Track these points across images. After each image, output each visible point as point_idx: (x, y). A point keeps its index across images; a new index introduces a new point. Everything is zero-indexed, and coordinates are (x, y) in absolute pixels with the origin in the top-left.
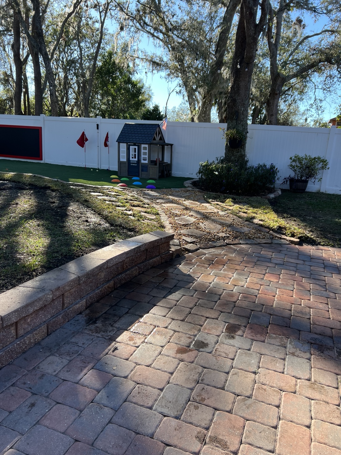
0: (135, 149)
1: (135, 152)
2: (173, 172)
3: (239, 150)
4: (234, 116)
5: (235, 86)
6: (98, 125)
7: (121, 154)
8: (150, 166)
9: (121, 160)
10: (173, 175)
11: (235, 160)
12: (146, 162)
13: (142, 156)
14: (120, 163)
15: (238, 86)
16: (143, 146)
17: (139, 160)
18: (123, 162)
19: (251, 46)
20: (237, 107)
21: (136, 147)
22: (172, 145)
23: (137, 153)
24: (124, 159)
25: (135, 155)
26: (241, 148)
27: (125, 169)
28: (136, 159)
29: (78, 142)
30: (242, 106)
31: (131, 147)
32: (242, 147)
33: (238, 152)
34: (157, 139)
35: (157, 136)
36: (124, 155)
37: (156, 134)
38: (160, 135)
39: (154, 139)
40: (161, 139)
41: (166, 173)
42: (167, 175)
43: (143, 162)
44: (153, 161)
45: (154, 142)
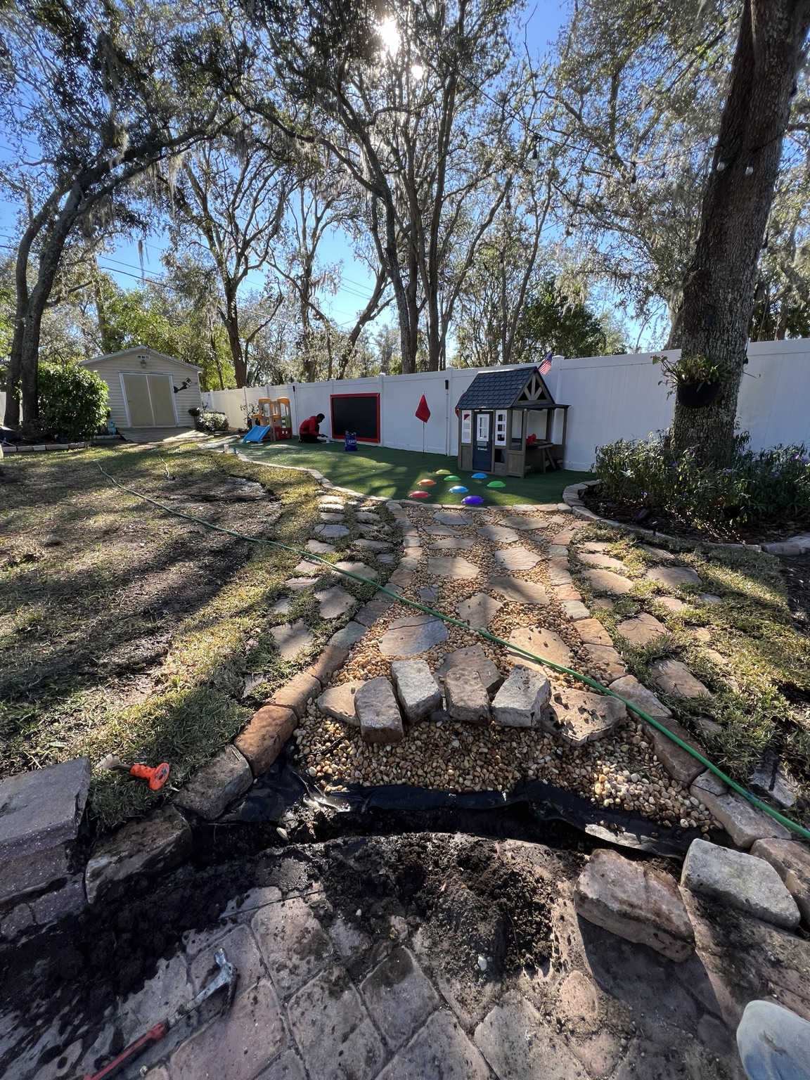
0: (486, 419)
1: (485, 426)
2: (567, 462)
3: (711, 410)
4: (700, 321)
5: (711, 235)
6: (447, 382)
7: (463, 430)
8: (509, 451)
9: (464, 440)
10: (567, 468)
11: (699, 438)
12: (503, 443)
13: (497, 433)
14: (462, 447)
15: (721, 230)
16: (498, 413)
17: (491, 442)
18: (466, 445)
19: (771, 81)
20: (711, 295)
21: (487, 416)
22: (566, 407)
23: (487, 428)
24: (467, 440)
25: (485, 430)
26: (720, 406)
27: (469, 457)
28: (487, 440)
29: (417, 415)
30: (728, 287)
31: (479, 416)
32: (723, 402)
33: (708, 417)
34: (533, 397)
35: (530, 391)
36: (467, 431)
37: (529, 388)
38: (540, 390)
39: (524, 397)
40: (542, 396)
41: (547, 464)
42: (550, 469)
43: (498, 443)
44: (515, 440)
45: (523, 403)
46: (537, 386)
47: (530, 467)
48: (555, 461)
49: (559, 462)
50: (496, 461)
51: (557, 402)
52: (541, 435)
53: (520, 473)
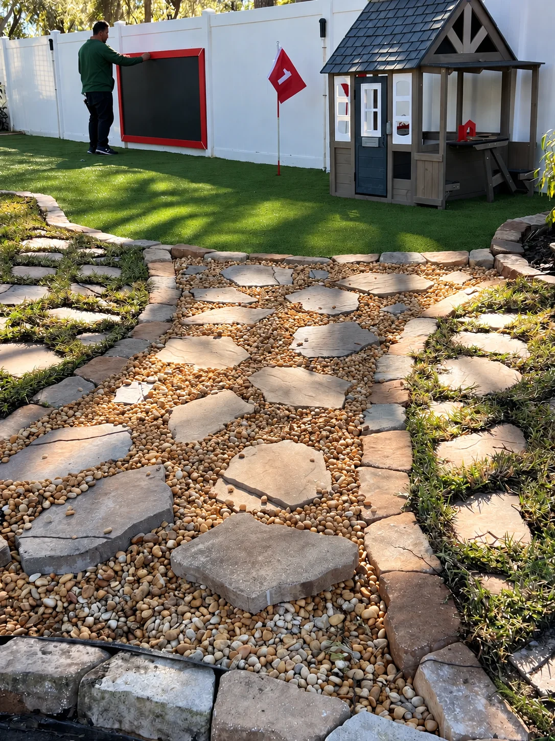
0: (375, 91)
1: (375, 106)
7: (337, 118)
8: (417, 156)
9: (339, 137)
12: (406, 140)
13: (396, 119)
14: (336, 149)
16: (397, 79)
17: (386, 137)
18: (343, 147)
21: (378, 86)
23: (379, 110)
24: (344, 136)
25: (375, 114)
28: (378, 134)
31: (364, 87)
34: (467, 47)
35: (460, 35)
36: (343, 118)
37: (458, 27)
38: (482, 34)
39: (446, 47)
40: (487, 46)
41: (496, 180)
42: (503, 191)
43: (398, 140)
44: (427, 136)
45: (445, 58)
46: (476, 26)
47: (457, 186)
48: (514, 175)
49: (523, 176)
50: (396, 175)
51: (521, 57)
52: (489, 123)
53: (438, 198)
